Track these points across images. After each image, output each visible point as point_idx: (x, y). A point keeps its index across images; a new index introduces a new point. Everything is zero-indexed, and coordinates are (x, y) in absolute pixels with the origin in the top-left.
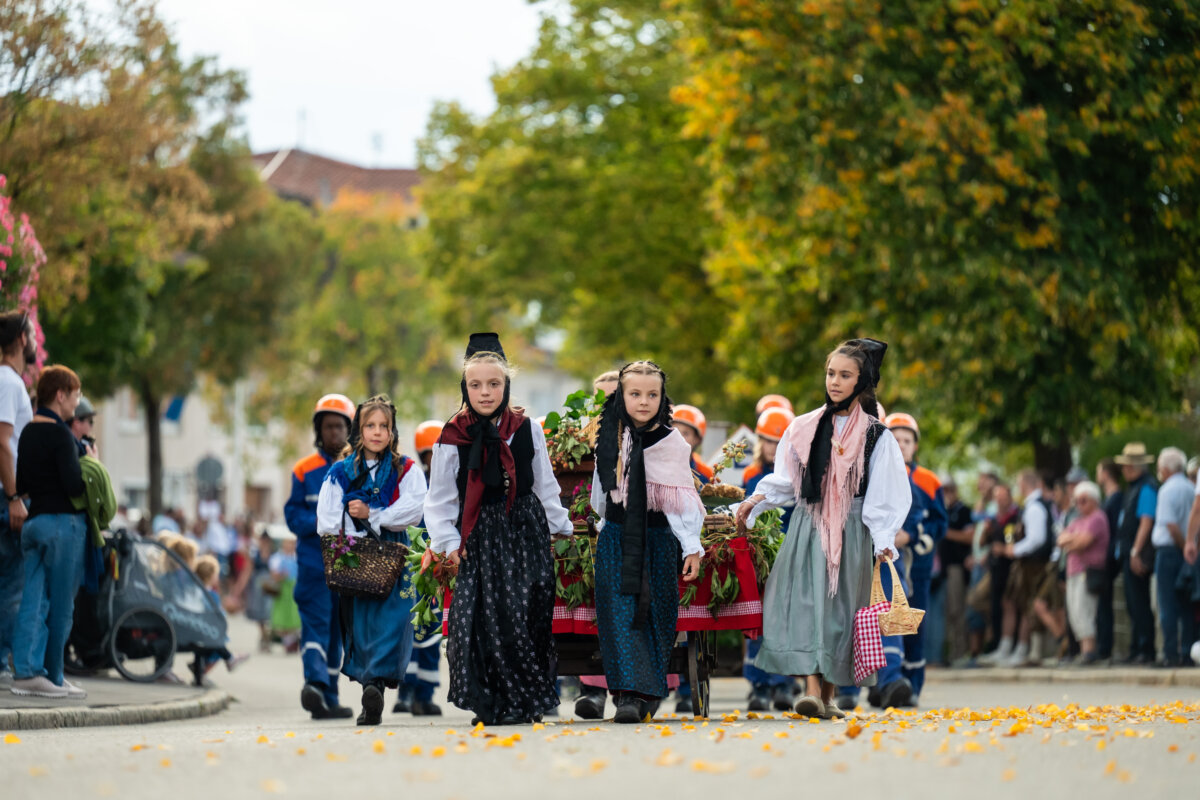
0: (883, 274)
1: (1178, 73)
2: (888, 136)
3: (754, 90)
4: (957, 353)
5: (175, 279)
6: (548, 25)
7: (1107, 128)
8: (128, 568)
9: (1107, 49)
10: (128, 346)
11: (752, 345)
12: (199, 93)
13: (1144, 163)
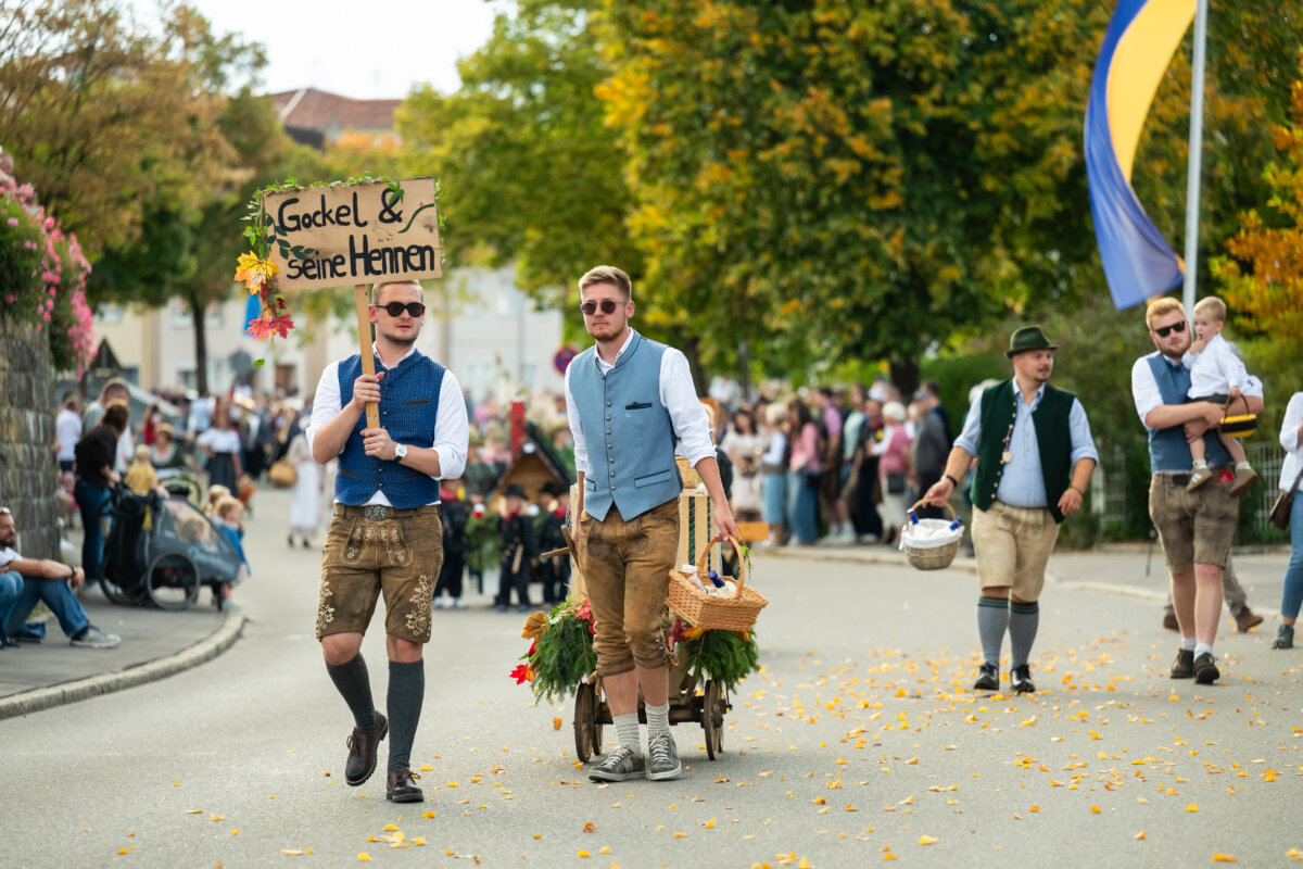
0: (764, 231)
1: (995, 66)
2: (767, 122)
3: (660, 87)
4: (824, 293)
5: (212, 211)
6: (500, 20)
7: (941, 112)
8: (160, 521)
9: (939, 49)
10: (175, 270)
11: (665, 283)
12: (230, 61)
13: (969, 140)
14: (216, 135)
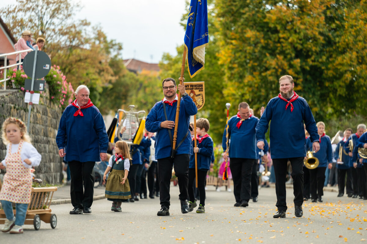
0: (263, 96)
1: (330, 52)
2: (265, 65)
3: (235, 54)
5: (105, 89)
7: (314, 64)
9: (314, 46)
12: (111, 48)
13: (322, 72)
14: (108, 67)
